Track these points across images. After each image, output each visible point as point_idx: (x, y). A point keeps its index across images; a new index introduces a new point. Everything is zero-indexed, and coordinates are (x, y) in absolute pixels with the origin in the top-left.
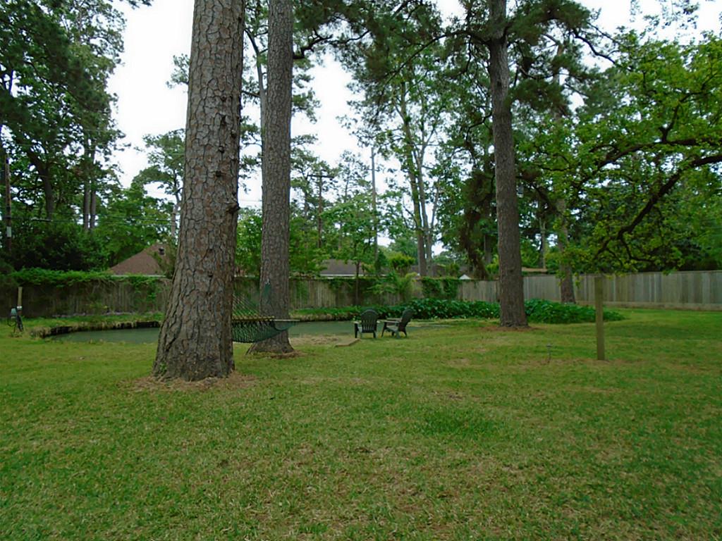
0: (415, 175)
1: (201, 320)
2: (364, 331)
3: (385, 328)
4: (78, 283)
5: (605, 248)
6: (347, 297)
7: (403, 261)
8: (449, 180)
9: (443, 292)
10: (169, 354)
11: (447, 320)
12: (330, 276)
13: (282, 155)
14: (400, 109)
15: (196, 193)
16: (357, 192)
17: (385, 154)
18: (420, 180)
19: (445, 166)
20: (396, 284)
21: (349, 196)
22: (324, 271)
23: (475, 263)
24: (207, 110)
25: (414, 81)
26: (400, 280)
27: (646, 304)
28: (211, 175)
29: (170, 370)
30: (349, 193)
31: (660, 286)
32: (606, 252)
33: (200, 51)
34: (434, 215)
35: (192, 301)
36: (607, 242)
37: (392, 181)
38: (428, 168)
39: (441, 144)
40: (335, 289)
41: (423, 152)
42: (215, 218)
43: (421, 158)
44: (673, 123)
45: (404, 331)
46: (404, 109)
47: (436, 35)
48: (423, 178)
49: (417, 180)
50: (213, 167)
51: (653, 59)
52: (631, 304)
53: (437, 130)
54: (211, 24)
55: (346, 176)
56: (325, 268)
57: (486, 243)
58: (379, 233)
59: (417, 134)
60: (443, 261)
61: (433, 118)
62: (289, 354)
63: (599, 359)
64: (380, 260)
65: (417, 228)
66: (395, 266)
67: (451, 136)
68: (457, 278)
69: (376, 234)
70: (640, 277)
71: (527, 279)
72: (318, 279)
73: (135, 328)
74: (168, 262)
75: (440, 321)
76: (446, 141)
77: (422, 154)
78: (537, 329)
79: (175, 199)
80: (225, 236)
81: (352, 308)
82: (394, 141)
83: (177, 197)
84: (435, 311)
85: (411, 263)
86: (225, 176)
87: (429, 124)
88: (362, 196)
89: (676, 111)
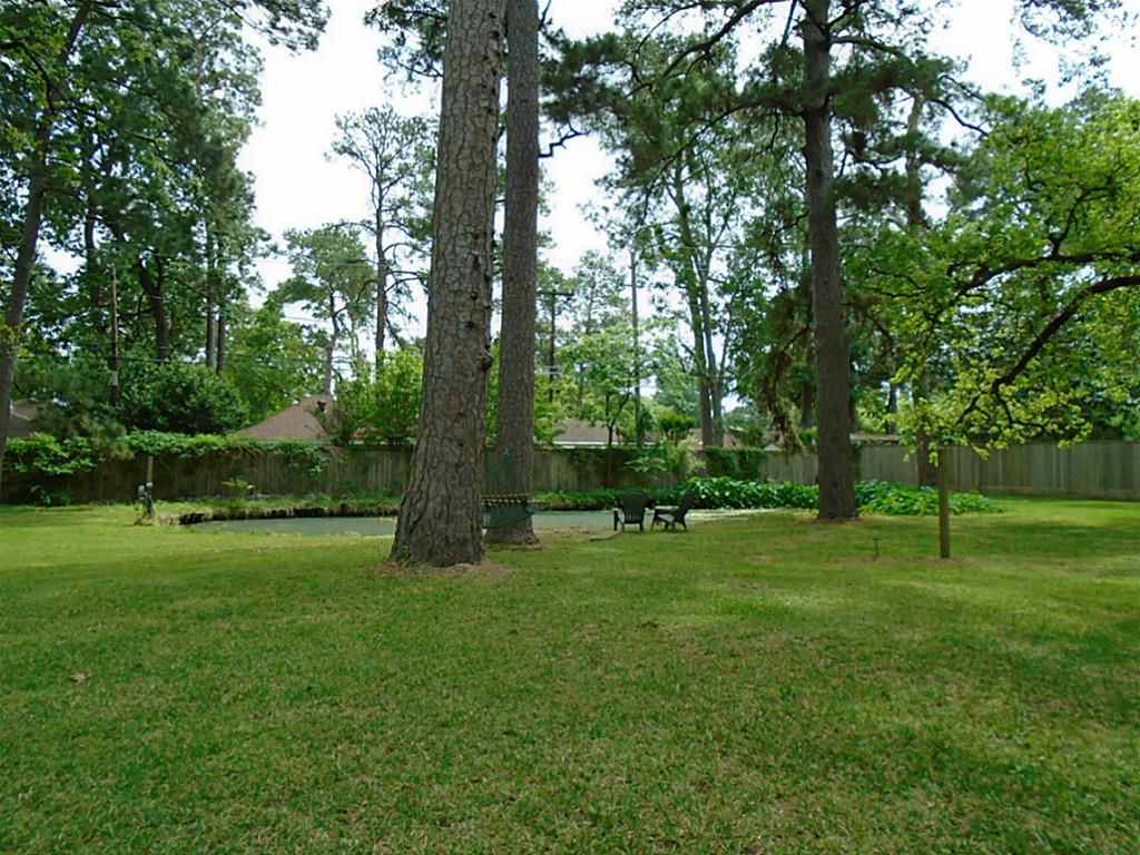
0: (696, 293)
1: (450, 497)
2: (626, 522)
3: (656, 518)
4: (212, 451)
5: (973, 407)
6: (594, 476)
7: (678, 423)
8: (748, 299)
9: (738, 470)
10: (414, 534)
11: (744, 511)
12: (568, 444)
13: (525, 286)
14: (674, 193)
15: (445, 347)
16: (607, 314)
17: (650, 260)
18: (705, 301)
19: (742, 279)
20: (666, 459)
21: (595, 321)
22: (561, 436)
23: (783, 429)
24: (458, 249)
25: (695, 150)
26: (673, 452)
27: (1047, 489)
28: (462, 326)
29: (415, 553)
30: (593, 317)
31: (1070, 461)
32: (975, 412)
33: (449, 179)
34: (725, 353)
35: (440, 474)
36: (977, 398)
37: (661, 301)
38: (716, 281)
39: (736, 244)
40: (576, 463)
41: (709, 257)
42: (466, 376)
43: (706, 267)
44: (1067, 230)
45: (682, 522)
46: (680, 192)
47: (728, 106)
48: (709, 297)
49: (699, 301)
50: (464, 317)
51: (1040, 139)
52: (1025, 489)
53: (730, 224)
54: (462, 147)
55: (590, 290)
56: (561, 432)
57: (804, 396)
58: (642, 382)
59: (700, 230)
60: (739, 422)
61: (724, 206)
62: (535, 546)
63: (943, 557)
64: (643, 422)
65: (699, 373)
66: (667, 431)
67: (751, 232)
68: (759, 450)
69: (638, 382)
70: (1039, 448)
71: (866, 452)
72: (550, 448)
73: (290, 517)
74: (336, 422)
75: (734, 512)
76: (743, 241)
77: (708, 261)
78: (871, 521)
79: (332, 326)
80: (477, 397)
81: (602, 492)
82: (664, 241)
83: (335, 324)
84: (725, 498)
85: (690, 425)
86: (478, 327)
87: (718, 215)
88: (613, 322)
89: (1072, 212)
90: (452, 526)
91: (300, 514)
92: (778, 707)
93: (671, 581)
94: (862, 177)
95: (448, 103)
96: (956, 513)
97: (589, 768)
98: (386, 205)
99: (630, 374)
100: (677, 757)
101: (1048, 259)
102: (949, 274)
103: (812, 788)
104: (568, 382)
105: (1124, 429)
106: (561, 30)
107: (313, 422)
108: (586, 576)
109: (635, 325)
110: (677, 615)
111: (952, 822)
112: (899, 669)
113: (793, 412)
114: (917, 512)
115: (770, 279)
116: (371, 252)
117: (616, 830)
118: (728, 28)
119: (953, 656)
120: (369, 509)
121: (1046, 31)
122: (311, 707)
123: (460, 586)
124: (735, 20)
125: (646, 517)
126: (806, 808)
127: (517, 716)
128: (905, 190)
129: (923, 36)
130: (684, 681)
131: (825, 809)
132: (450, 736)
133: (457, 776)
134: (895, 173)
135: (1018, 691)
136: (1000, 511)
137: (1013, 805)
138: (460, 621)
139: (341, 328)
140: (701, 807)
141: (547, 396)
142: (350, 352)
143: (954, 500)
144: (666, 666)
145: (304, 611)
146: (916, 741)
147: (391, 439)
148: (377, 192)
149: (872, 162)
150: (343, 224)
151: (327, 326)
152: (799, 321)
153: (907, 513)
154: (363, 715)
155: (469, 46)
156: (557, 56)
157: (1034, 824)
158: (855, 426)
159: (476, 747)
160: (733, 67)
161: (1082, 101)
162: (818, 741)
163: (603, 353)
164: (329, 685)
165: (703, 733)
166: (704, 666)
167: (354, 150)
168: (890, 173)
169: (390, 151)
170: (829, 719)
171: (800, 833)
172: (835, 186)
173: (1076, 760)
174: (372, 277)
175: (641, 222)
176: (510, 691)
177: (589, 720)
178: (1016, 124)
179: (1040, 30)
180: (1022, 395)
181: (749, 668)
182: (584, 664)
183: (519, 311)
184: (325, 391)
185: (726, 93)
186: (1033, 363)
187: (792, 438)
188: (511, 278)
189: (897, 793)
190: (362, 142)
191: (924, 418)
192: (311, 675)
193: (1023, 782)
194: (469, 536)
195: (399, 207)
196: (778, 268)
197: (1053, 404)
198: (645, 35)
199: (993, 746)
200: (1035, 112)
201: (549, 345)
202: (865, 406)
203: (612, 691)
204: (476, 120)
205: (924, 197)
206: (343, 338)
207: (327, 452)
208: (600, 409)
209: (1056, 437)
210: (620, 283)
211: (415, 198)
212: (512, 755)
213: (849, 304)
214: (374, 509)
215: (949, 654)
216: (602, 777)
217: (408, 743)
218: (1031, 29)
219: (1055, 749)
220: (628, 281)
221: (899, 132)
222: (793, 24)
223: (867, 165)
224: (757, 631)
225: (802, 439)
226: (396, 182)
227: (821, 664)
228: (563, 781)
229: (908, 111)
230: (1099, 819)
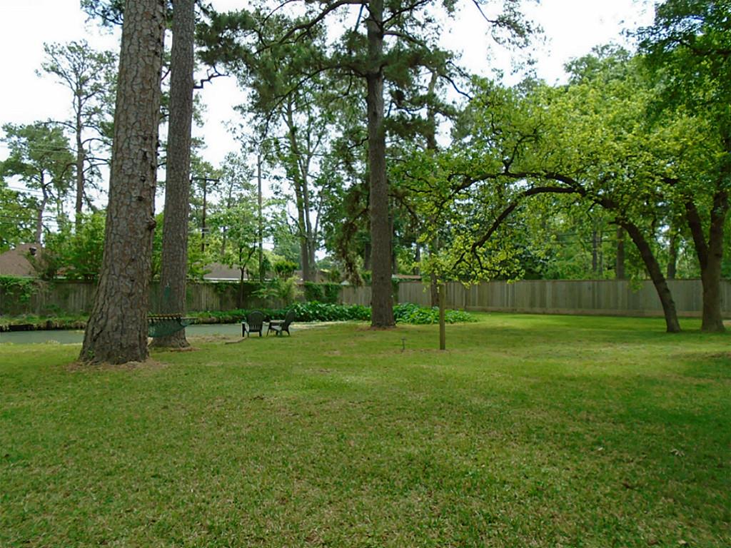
0: (300, 184)
1: (124, 316)
2: (250, 331)
3: (270, 328)
5: (462, 260)
6: (231, 301)
7: (287, 267)
8: (333, 189)
9: (324, 297)
10: (97, 342)
11: (327, 323)
12: (214, 280)
13: (182, 174)
14: (287, 119)
15: (122, 213)
16: (241, 195)
17: (271, 161)
18: (305, 189)
19: (329, 176)
20: (279, 289)
21: (234, 199)
22: (209, 274)
23: (351, 271)
24: (131, 147)
25: (301, 92)
26: (283, 285)
27: (502, 308)
28: (134, 200)
29: (97, 356)
30: (233, 196)
31: (513, 291)
32: (463, 262)
33: (125, 97)
34: (317, 222)
35: (117, 300)
36: (464, 254)
37: (277, 188)
38: (313, 177)
39: (325, 154)
40: (219, 292)
41: (308, 160)
42: (137, 234)
43: (306, 168)
44: (513, 158)
45: (287, 330)
46: (290, 118)
47: (320, 66)
48: (308, 187)
49: (302, 189)
50: (136, 193)
51: (499, 104)
52: (490, 308)
53: (322, 141)
54: (136, 76)
55: (230, 178)
56: (210, 272)
57: (364, 251)
58: (264, 239)
59: (303, 144)
60: (326, 266)
61: (318, 129)
62: (186, 348)
63: (441, 349)
64: (265, 265)
65: (300, 235)
66: (279, 271)
67: (334, 147)
68: (338, 284)
69: (261, 239)
70: (498, 284)
71: (402, 286)
72: (202, 282)
73: (6, 331)
74: (43, 263)
75: (321, 323)
76: (329, 152)
77: (308, 163)
78: (403, 328)
79: (42, 194)
80: (145, 248)
81: (236, 311)
82: (280, 149)
83: (45, 194)
84: (316, 314)
85: (295, 268)
86: (146, 201)
87: (314, 135)
88: (246, 199)
89: (516, 148)
90: (126, 336)
91: (13, 329)
92: (335, 446)
93: (275, 369)
94: (401, 118)
95: (126, 45)
96: (451, 323)
97: (209, 495)
98: (84, 111)
99: (256, 235)
100: (269, 483)
101: (503, 174)
102: (449, 179)
103: (351, 496)
104: (215, 239)
105: (542, 274)
106: (210, 5)
107: (26, 263)
108: (219, 367)
109: (260, 202)
110: (277, 391)
111: (431, 508)
112: (409, 419)
113: (359, 260)
114: (429, 322)
115: (346, 177)
116: (73, 143)
117: (224, 534)
118: (321, 17)
119: (441, 409)
120: (68, 324)
121: (504, 42)
122: (8, 469)
123: (129, 377)
124: (325, 12)
125: (263, 327)
126: (346, 508)
127: (162, 464)
128: (425, 127)
129: (437, 36)
130: (278, 433)
131: (357, 508)
132: (112, 481)
133: (114, 510)
134: (419, 117)
135: (474, 427)
136: (476, 321)
137: (466, 495)
138: (127, 402)
139: (49, 196)
140: (281, 514)
141: (200, 248)
142: (57, 213)
143: (450, 314)
144: (267, 425)
145: (9, 400)
146: (415, 462)
147: (86, 276)
148: (77, 102)
149: (407, 110)
150: (51, 122)
151: (39, 194)
152: (362, 204)
153: (424, 323)
154: (48, 472)
155: (142, 7)
156: (208, 22)
157: (476, 505)
158: (396, 270)
159: (131, 488)
160: (324, 40)
161: (523, 85)
162: (358, 466)
163: (237, 221)
164: (23, 451)
165: (287, 466)
166: (291, 423)
167: (60, 70)
168: (416, 117)
169: (87, 73)
170: (365, 452)
171: (341, 524)
172: (385, 122)
173: (501, 465)
174: (73, 161)
175: (264, 136)
176: (158, 448)
177: (212, 463)
178: (487, 94)
179: (501, 41)
180: (488, 253)
181: (320, 423)
182: (213, 426)
183: (178, 190)
184: (35, 240)
185: (318, 58)
186: (495, 233)
187: (356, 276)
188: (173, 168)
189: (402, 494)
190: (65, 65)
191: (435, 265)
192: (10, 446)
193: (471, 481)
194: (137, 343)
195: (94, 113)
196: (351, 171)
197: (505, 258)
198: (268, 14)
199: (457, 461)
200: (498, 88)
201: (202, 214)
202: (401, 257)
203: (230, 443)
204: (147, 59)
205: (437, 133)
206: (51, 203)
207: (36, 284)
208: (236, 257)
209: (506, 278)
210: (251, 175)
211: (105, 108)
212: (156, 491)
213: (392, 195)
214: (72, 325)
215: (438, 408)
216: (218, 501)
217: (81, 488)
218: (496, 39)
219: (491, 460)
220: (256, 174)
221: (423, 92)
222: (362, 19)
223: (404, 111)
224: (326, 399)
225: (364, 277)
226: (90, 96)
227: (363, 418)
228: (191, 505)
229: (429, 80)
230: (510, 499)
